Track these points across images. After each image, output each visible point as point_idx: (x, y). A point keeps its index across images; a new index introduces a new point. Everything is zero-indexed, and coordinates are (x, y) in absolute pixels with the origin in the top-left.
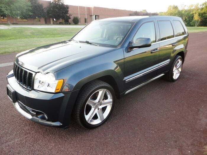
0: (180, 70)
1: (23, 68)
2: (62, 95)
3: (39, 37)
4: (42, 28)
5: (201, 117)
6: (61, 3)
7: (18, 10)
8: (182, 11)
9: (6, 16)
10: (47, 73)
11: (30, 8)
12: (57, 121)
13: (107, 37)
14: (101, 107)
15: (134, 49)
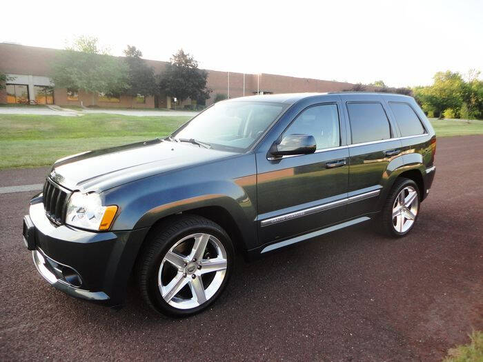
0: (414, 211)
1: (60, 188)
2: (113, 236)
3: (135, 135)
4: (146, 117)
5: (432, 316)
6: (192, 66)
7: (102, 80)
8: (471, 84)
9: (77, 92)
10: (90, 193)
11: (127, 76)
12: (100, 291)
13: (250, 134)
14: (199, 273)
15: (284, 157)
